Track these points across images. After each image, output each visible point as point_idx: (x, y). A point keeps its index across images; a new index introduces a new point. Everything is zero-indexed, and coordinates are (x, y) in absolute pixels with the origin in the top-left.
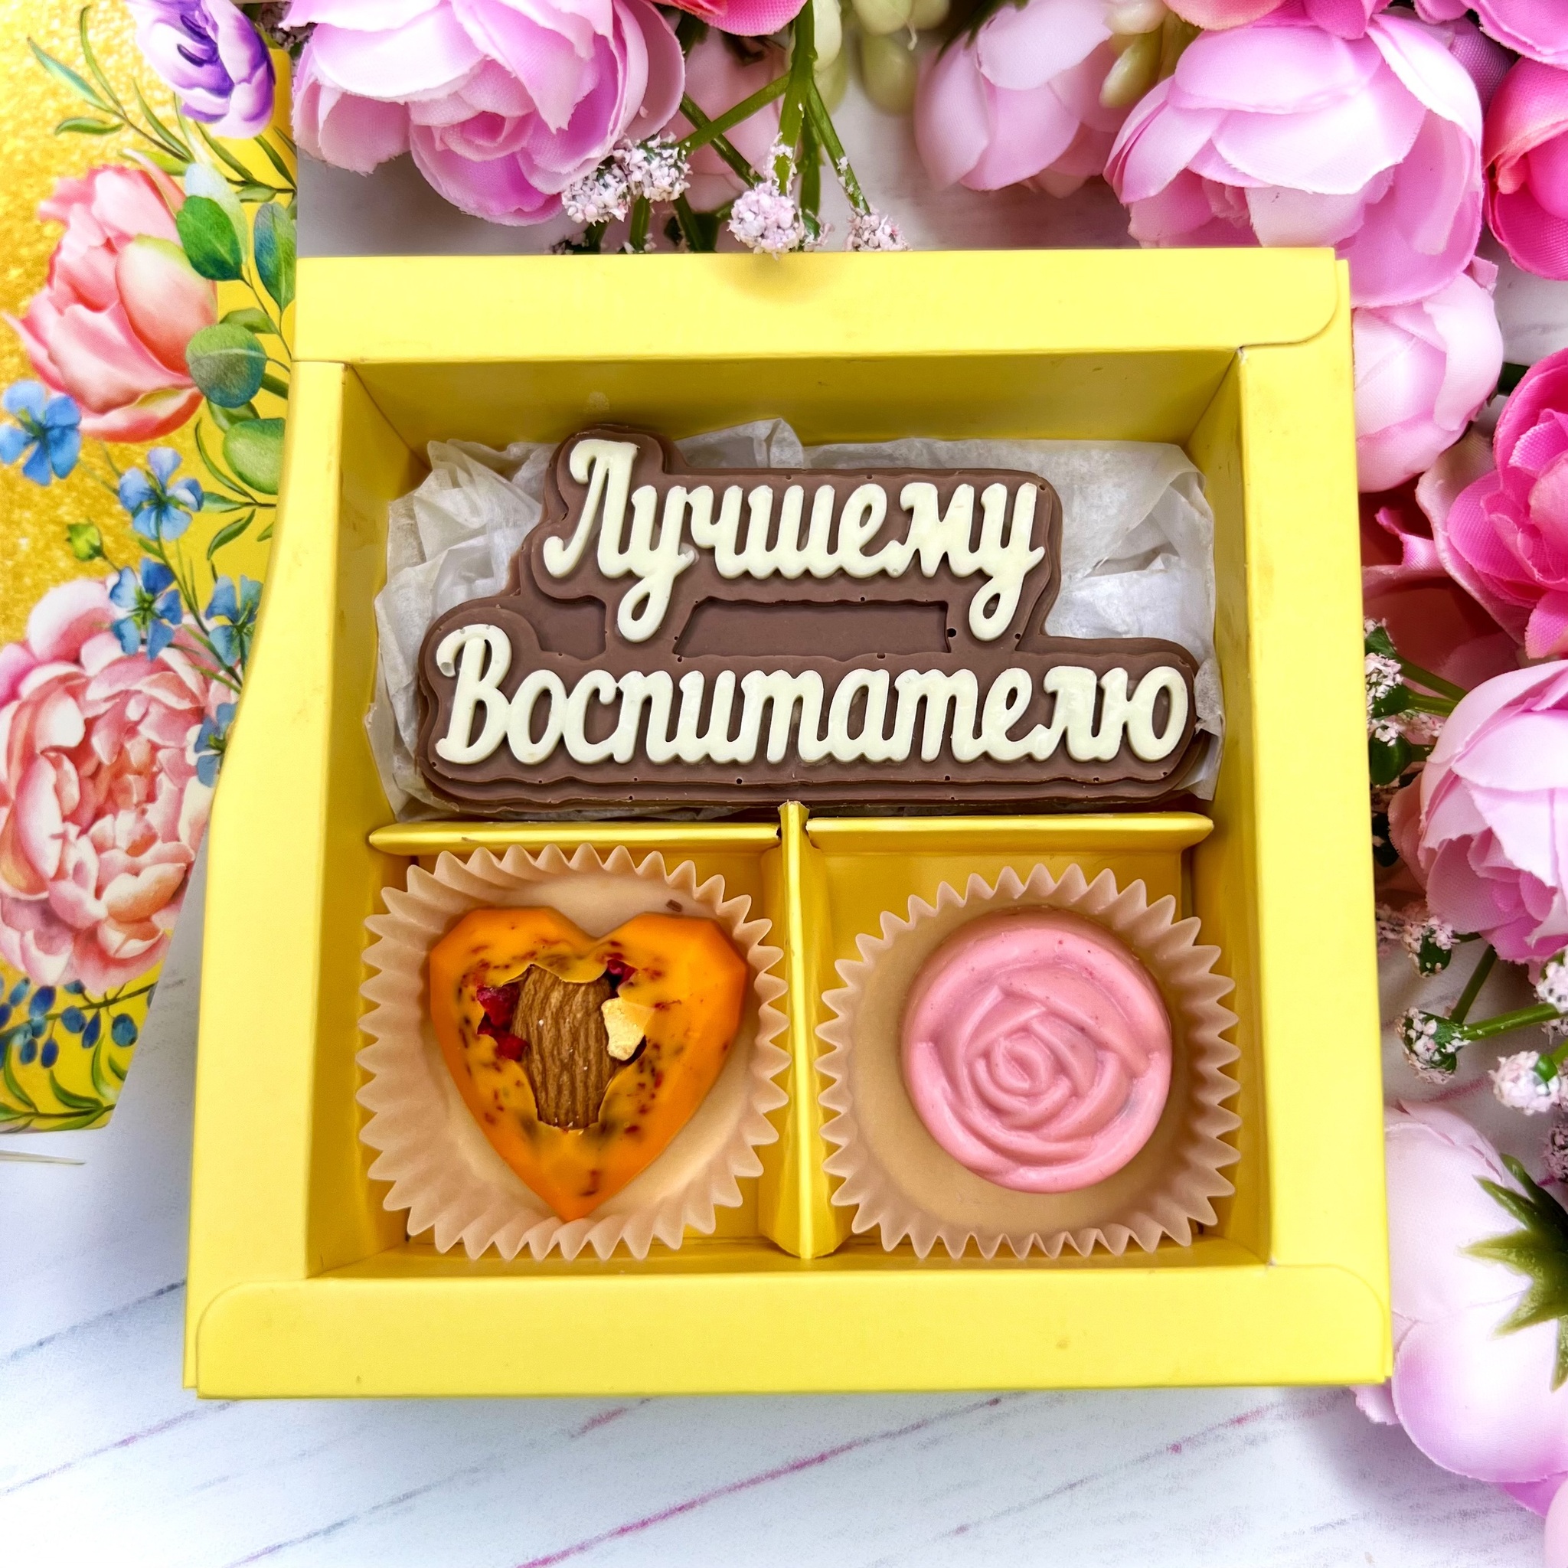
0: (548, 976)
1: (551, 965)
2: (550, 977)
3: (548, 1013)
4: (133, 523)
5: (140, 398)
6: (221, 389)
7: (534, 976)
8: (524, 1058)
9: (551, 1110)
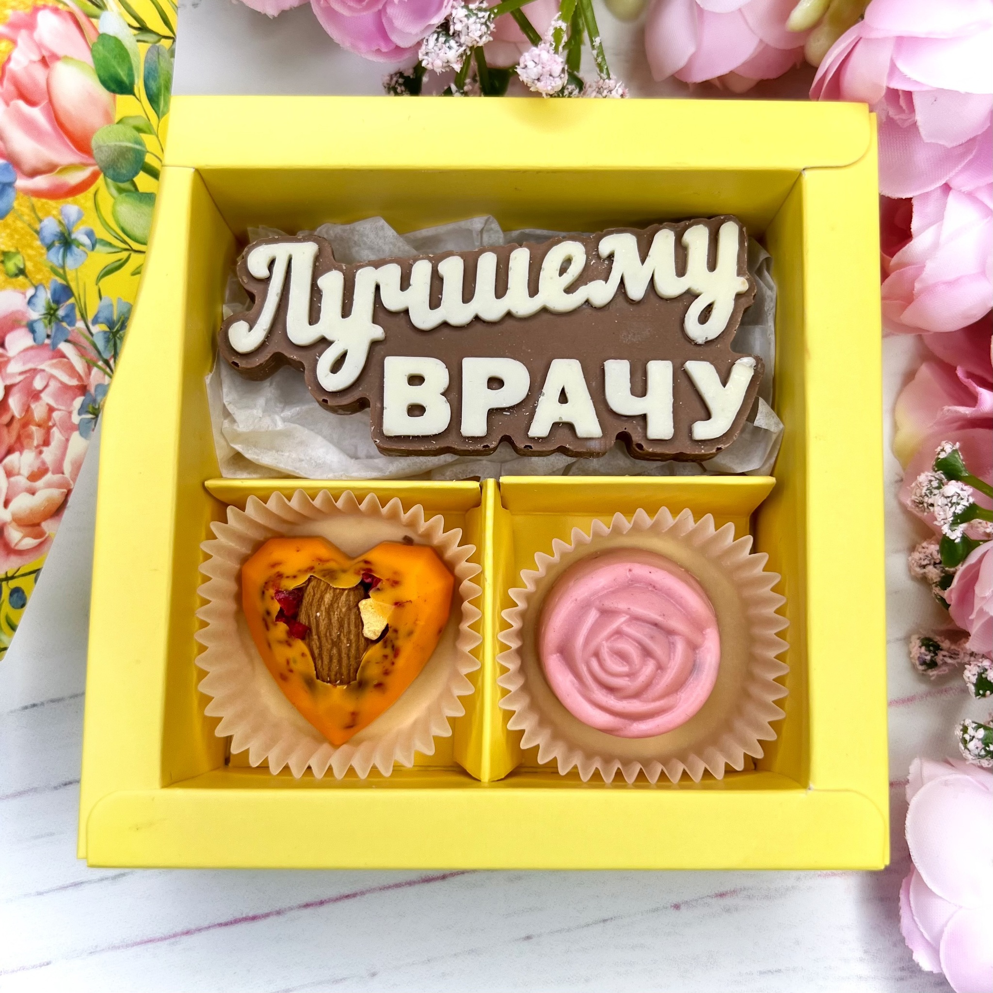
0: (322, 583)
1: (324, 576)
2: (324, 585)
3: (323, 608)
4: (47, 254)
5: (58, 169)
6: (114, 170)
7: (313, 583)
8: (307, 638)
9: (325, 673)
